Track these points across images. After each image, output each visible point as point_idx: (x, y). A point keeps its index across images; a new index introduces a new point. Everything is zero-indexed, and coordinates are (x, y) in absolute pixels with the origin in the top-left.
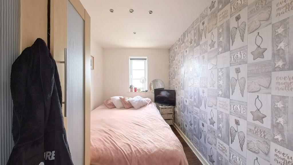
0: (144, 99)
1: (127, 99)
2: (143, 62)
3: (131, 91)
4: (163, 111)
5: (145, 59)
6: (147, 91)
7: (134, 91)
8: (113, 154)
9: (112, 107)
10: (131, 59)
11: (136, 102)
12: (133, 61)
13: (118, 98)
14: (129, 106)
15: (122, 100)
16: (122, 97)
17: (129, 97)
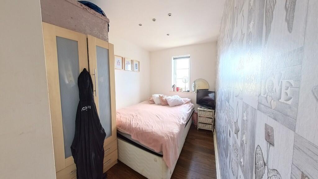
0: (182, 99)
1: (165, 97)
2: (188, 60)
3: (174, 91)
4: (200, 113)
5: (189, 57)
6: (188, 91)
7: (176, 91)
8: (127, 126)
9: (152, 102)
10: (174, 59)
11: (172, 100)
12: (178, 60)
13: (157, 96)
14: (165, 103)
15: (161, 98)
16: (161, 95)
17: (168, 95)
